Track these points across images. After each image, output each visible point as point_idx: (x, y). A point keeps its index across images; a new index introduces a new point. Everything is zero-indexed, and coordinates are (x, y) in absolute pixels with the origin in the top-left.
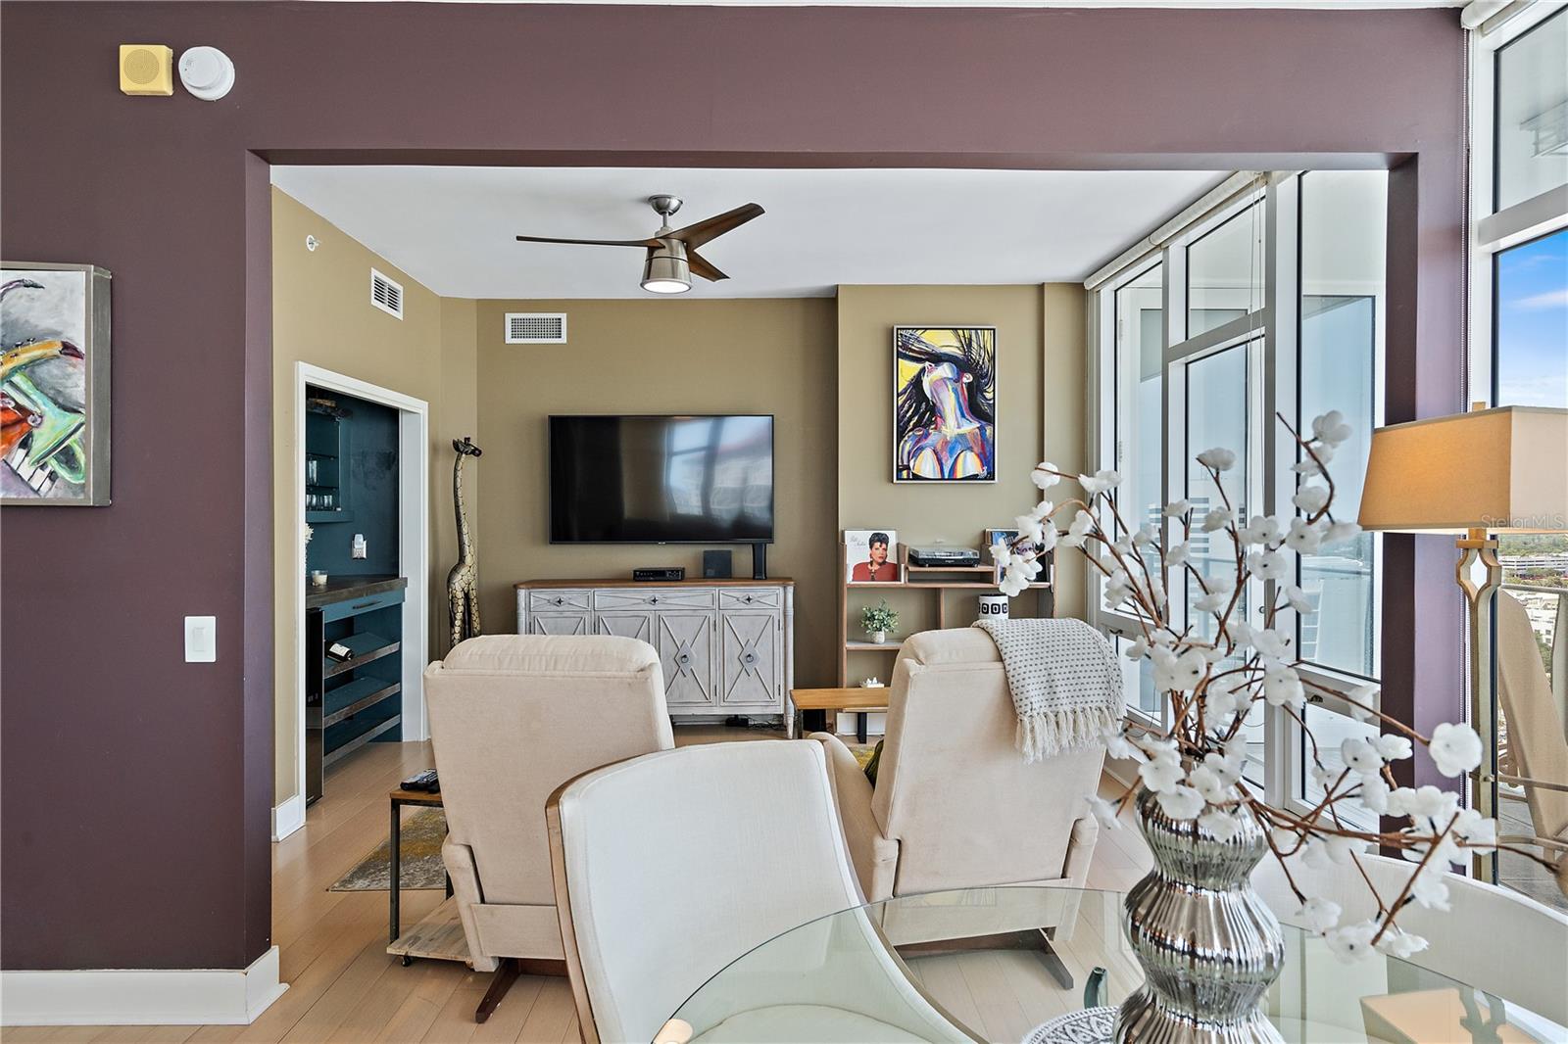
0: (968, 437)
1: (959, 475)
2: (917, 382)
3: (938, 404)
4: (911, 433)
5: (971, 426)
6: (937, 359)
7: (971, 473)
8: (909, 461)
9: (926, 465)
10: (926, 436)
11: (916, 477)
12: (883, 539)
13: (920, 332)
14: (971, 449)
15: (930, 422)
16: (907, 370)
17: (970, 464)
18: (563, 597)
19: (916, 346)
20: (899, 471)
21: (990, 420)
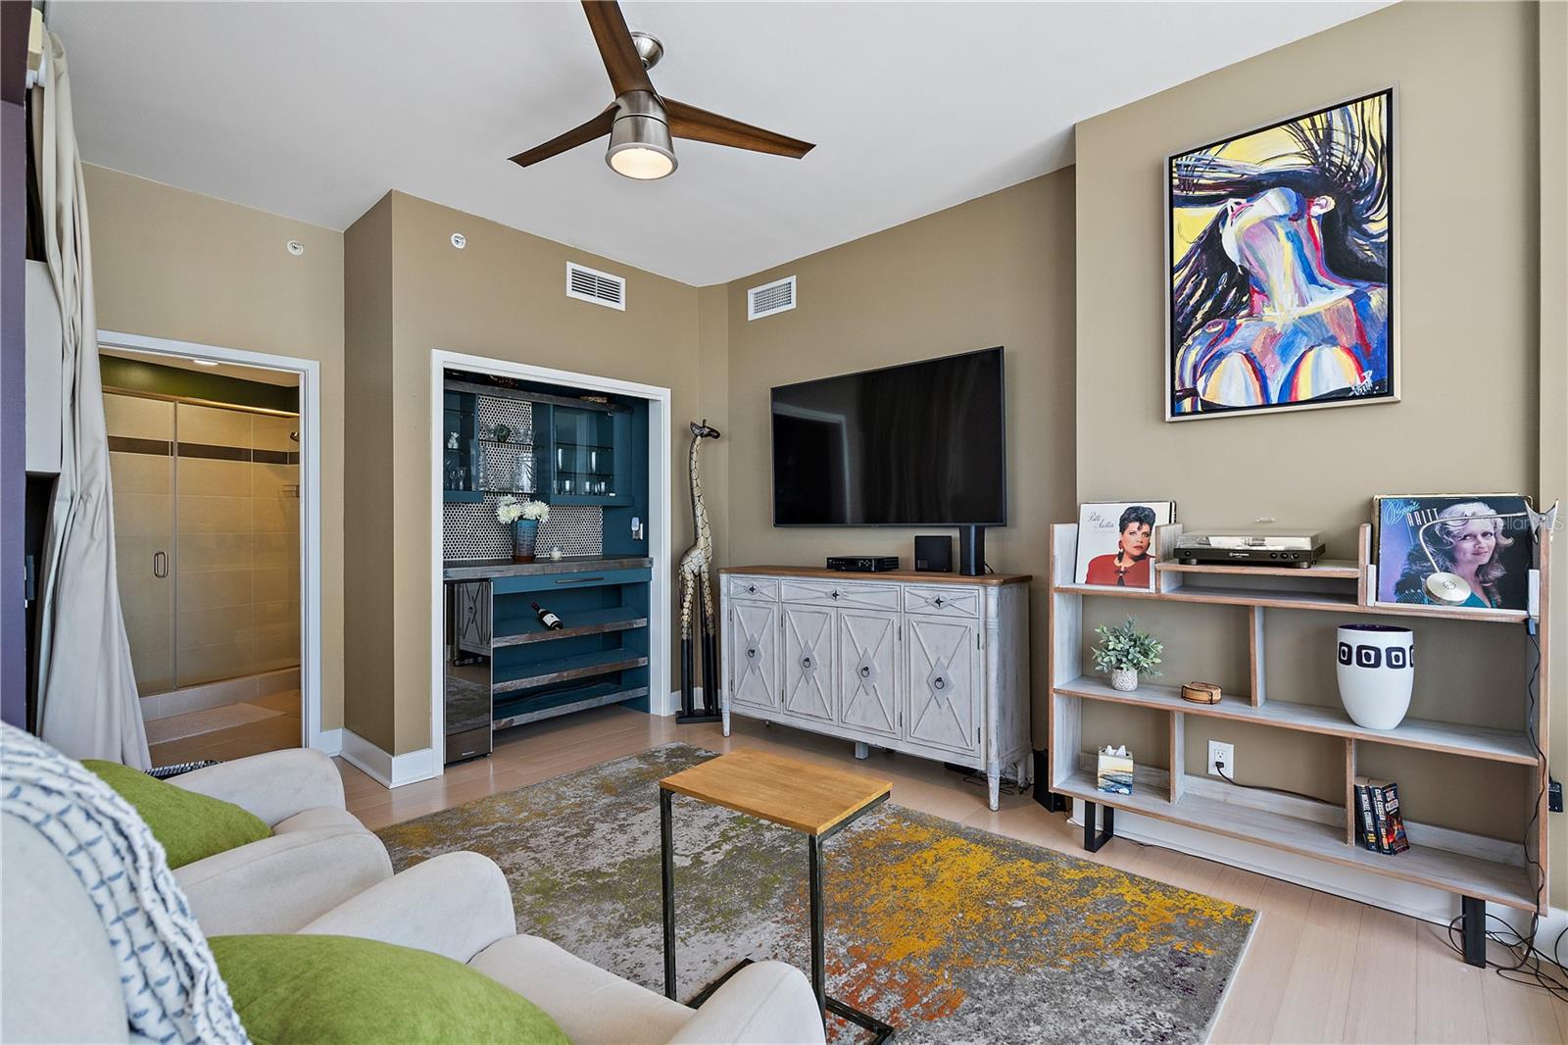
0: (1326, 319)
1: (1304, 392)
2: (1211, 241)
3: (1256, 270)
4: (1197, 333)
5: (1336, 296)
6: (1250, 188)
7: (1332, 389)
8: (1195, 381)
9: (1230, 383)
10: (1230, 331)
11: (1210, 407)
12: (1144, 517)
13: (1213, 151)
14: (1332, 341)
15: (1238, 305)
16: (1192, 222)
17: (1333, 368)
18: (756, 584)
19: (1208, 177)
20: (1176, 400)
21: (1383, 276)
